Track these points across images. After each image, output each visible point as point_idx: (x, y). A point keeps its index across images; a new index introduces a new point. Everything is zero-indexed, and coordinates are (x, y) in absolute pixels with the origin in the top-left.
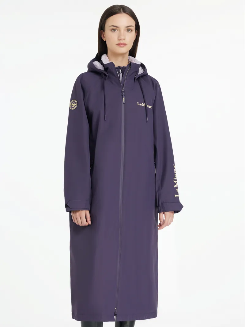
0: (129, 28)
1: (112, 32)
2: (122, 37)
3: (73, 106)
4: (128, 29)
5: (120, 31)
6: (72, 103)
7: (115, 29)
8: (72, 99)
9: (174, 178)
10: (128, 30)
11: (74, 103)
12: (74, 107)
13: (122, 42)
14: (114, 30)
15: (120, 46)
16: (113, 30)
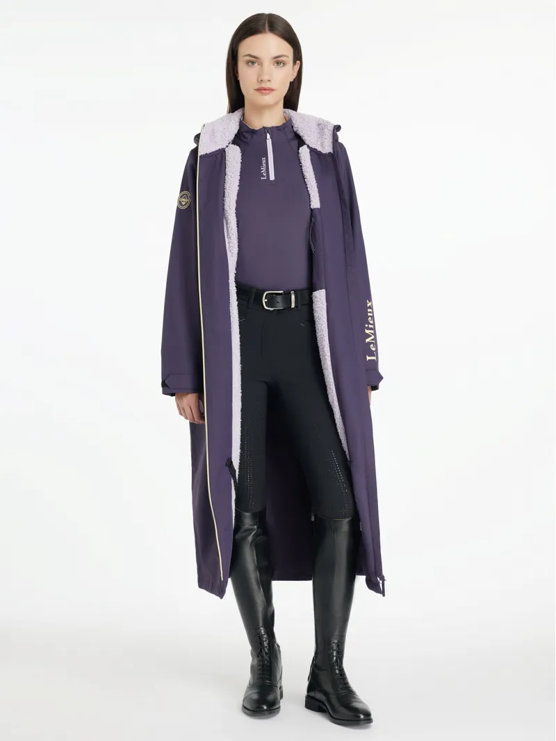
0: (279, 59)
1: (249, 65)
2: (265, 78)
3: (183, 203)
4: (278, 61)
5: (261, 64)
6: (181, 197)
7: (253, 60)
8: (182, 190)
9: (366, 326)
10: (278, 63)
11: (184, 198)
12: (185, 205)
13: (264, 85)
14: (253, 63)
15: (262, 93)
16: (250, 64)
